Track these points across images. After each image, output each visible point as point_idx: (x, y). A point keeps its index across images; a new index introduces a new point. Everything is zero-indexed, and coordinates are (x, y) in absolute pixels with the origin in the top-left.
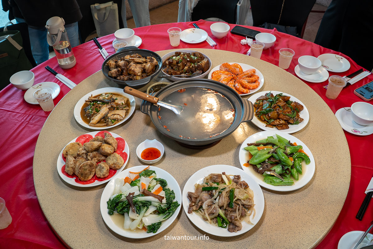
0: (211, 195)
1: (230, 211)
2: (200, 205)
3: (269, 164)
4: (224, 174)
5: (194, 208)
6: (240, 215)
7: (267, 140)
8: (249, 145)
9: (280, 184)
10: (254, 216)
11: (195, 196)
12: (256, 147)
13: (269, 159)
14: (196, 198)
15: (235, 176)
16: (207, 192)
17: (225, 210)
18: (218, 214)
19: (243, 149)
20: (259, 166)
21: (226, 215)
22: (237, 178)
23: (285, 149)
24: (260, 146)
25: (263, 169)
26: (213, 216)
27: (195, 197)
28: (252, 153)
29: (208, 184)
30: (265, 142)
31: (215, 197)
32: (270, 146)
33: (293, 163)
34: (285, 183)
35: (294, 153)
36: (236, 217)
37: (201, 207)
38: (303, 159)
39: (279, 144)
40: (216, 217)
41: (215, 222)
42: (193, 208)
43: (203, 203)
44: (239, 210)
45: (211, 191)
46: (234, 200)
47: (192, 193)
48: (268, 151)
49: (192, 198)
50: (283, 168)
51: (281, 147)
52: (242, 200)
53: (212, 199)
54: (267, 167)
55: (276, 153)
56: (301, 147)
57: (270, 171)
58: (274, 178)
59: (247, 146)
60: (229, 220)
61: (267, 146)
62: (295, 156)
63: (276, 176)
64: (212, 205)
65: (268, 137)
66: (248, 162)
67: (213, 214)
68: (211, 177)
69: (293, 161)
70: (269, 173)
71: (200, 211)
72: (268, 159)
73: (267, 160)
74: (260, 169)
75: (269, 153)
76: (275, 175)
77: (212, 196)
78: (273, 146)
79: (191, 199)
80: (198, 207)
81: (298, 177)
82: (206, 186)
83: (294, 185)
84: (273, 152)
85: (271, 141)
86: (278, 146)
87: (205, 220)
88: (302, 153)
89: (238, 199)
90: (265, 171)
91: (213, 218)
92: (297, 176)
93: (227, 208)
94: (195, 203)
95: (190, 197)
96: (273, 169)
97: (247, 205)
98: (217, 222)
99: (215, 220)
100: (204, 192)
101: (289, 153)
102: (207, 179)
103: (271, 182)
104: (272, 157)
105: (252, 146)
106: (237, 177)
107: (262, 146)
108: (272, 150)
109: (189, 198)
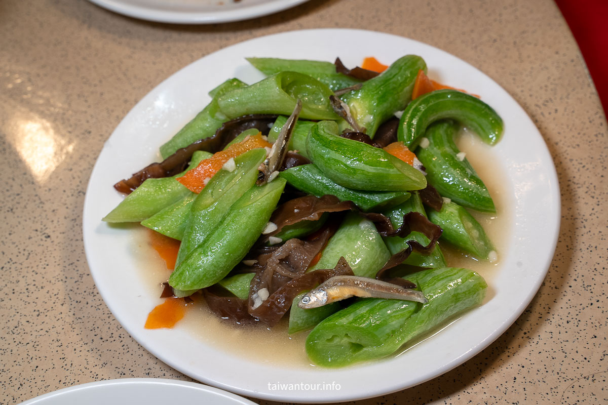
3: (291, 244)
7: (213, 108)
8: (125, 188)
9: (415, 333)
12: (174, 185)
13: (278, 213)
19: (99, 231)
20: (240, 287)
23: (340, 116)
24: (193, 165)
25: (271, 291)
28: (167, 226)
30: (210, 127)
32: (247, 140)
33: (423, 168)
34: (436, 311)
35: (399, 114)
38: (456, 124)
39: (289, 104)
48: (252, 174)
50: (381, 226)
51: (307, 113)
54: (295, 268)
55: (302, 161)
56: (413, 64)
57: (319, 279)
58: (363, 310)
59: (118, 199)
61: (230, 147)
62: (410, 125)
63: (367, 295)
65: (211, 93)
66: (168, 291)
69: (416, 163)
70: (318, 298)
72: (274, 216)
73: (271, 228)
74: (258, 304)
75: (262, 178)
76: (360, 293)
78: (266, 132)
81: (483, 236)
83: (493, 294)
84: (284, 160)
85: (236, 104)
86: (287, 116)
88: (437, 96)
90: (289, 300)
92: (475, 233)
96: (329, 259)
101: (369, 124)
103: (357, 347)
104: (291, 193)
105: (146, 189)
107: (202, 156)
108: (272, 152)
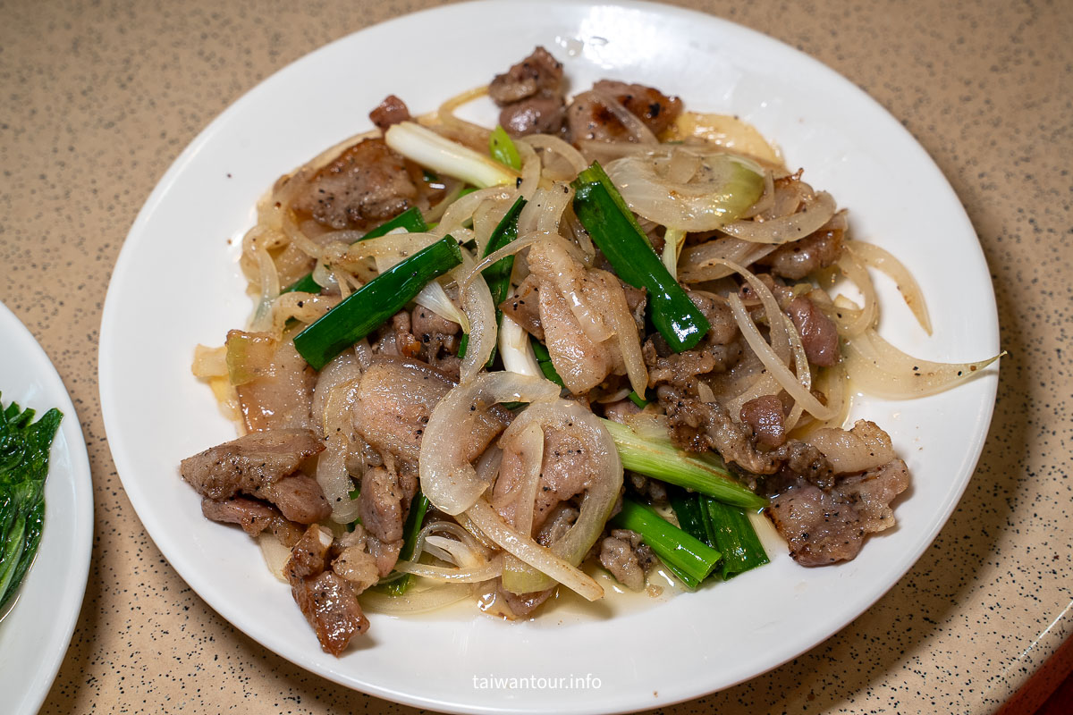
0: (431, 354)
1: (701, 377)
2: (402, 502)
4: (389, 114)
5: (359, 566)
6: (802, 362)
10: (913, 299)
11: (281, 449)
14: (304, 470)
15: (500, 80)
16: (362, 351)
17: (652, 396)
18: (618, 482)
21: (689, 437)
22: (523, 90)
26: (583, 532)
27: (288, 460)
29: (319, 276)
31: (478, 352)
36: (786, 402)
37: (417, 513)
40: (613, 525)
41: (635, 575)
42: (350, 572)
43: (405, 467)
44: (763, 328)
45: (402, 321)
46: (670, 258)
47: (234, 449)
49: (265, 492)
52: (728, 230)
53: (465, 375)
60: (755, 464)
64: (500, 434)
67: (574, 502)
68: (301, 215)
71: (428, 558)
77: (442, 354)
79: (265, 503)
80: (393, 531)
82: (314, 308)
87: (534, 613)
89: (693, 240)
91: (591, 540)
93: (662, 375)
94: (324, 519)
95: (241, 496)
97: (796, 247)
98: (647, 560)
99: (623, 550)
100: (340, 371)
102: (277, 250)
106: (521, 79)
109: (235, 510)
